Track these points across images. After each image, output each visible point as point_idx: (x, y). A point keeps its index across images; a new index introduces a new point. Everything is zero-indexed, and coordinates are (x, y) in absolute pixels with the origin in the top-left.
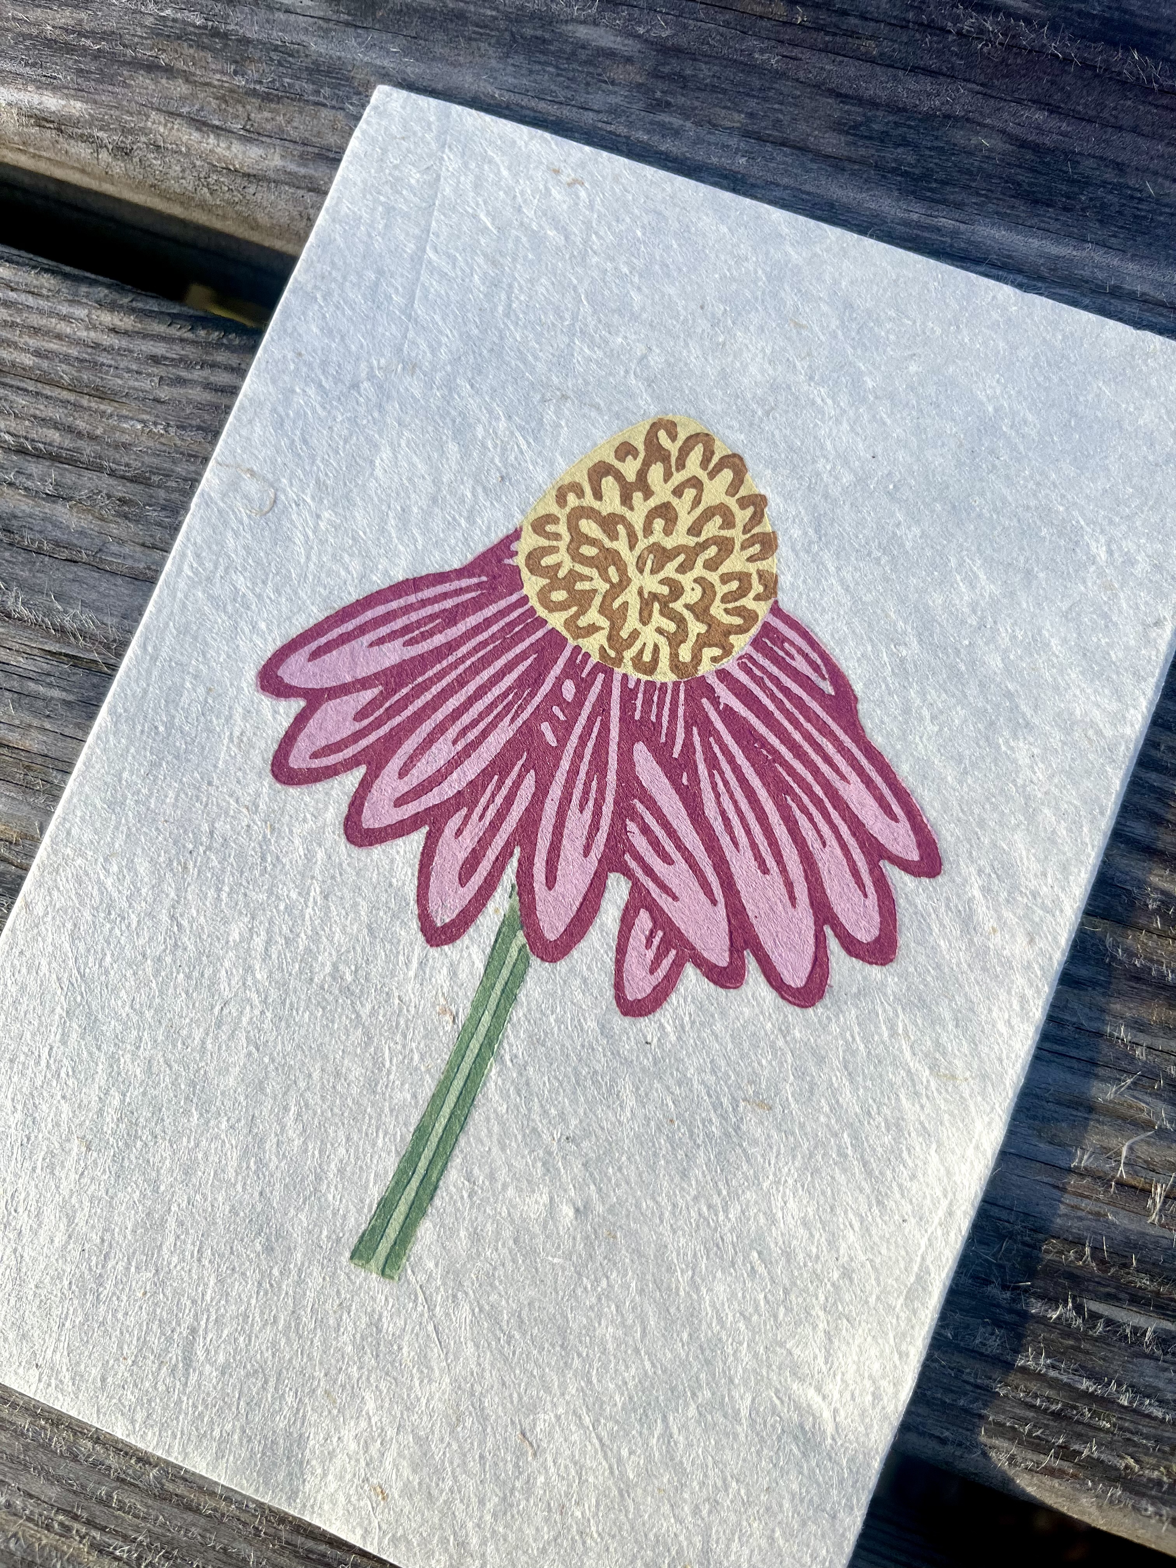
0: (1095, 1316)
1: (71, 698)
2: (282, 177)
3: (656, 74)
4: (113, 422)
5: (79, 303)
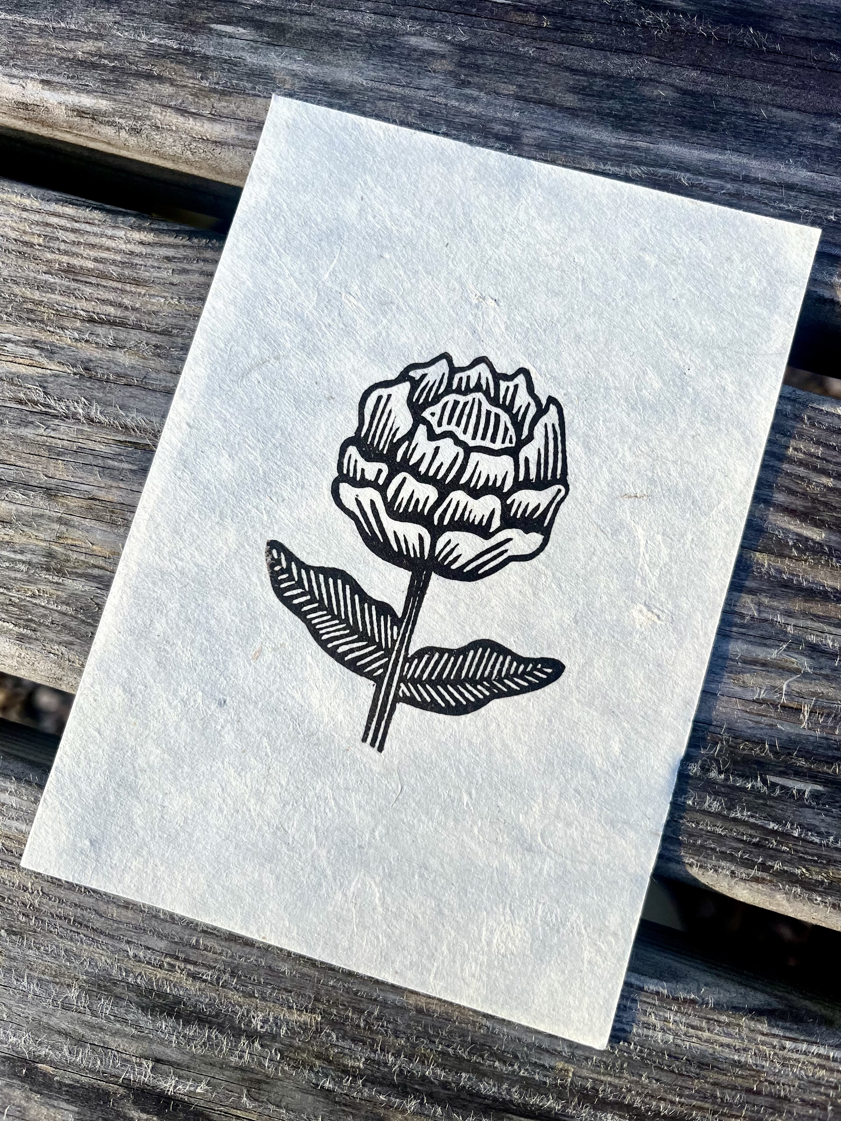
0: (774, 785)
1: (135, 468)
2: (237, 142)
3: (460, 65)
4: (146, 298)
5: (119, 227)
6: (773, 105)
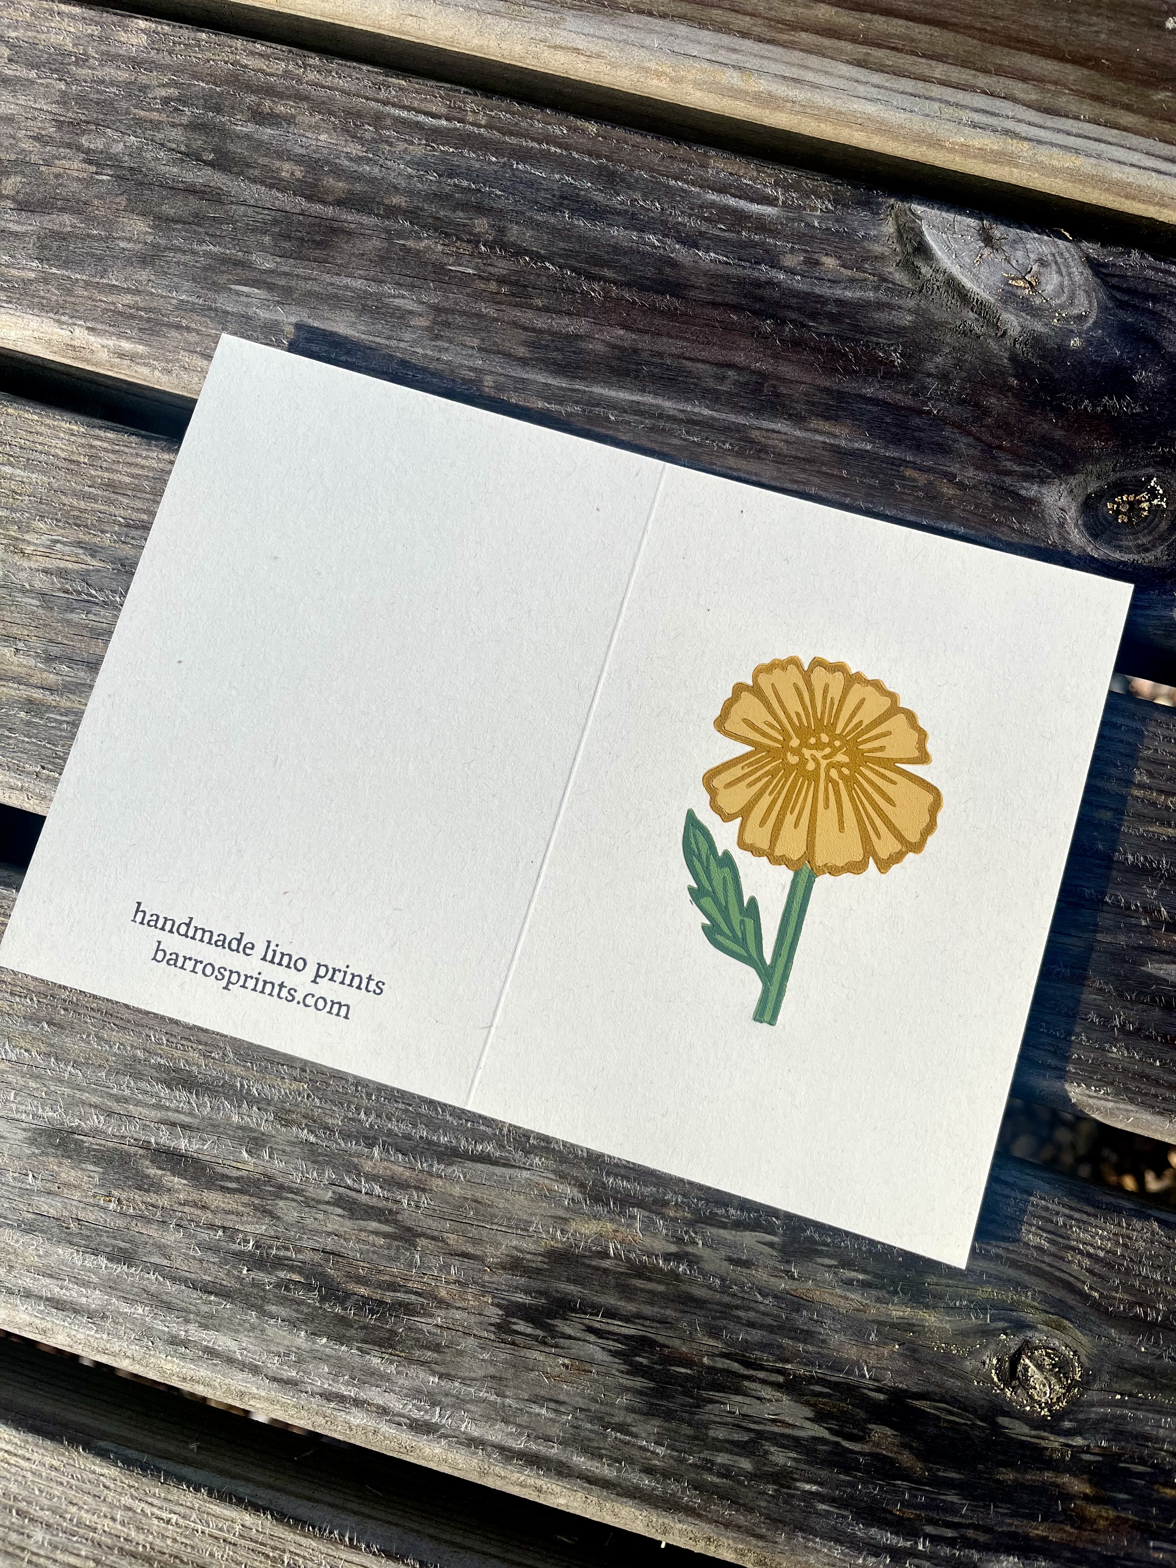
6: (684, 358)
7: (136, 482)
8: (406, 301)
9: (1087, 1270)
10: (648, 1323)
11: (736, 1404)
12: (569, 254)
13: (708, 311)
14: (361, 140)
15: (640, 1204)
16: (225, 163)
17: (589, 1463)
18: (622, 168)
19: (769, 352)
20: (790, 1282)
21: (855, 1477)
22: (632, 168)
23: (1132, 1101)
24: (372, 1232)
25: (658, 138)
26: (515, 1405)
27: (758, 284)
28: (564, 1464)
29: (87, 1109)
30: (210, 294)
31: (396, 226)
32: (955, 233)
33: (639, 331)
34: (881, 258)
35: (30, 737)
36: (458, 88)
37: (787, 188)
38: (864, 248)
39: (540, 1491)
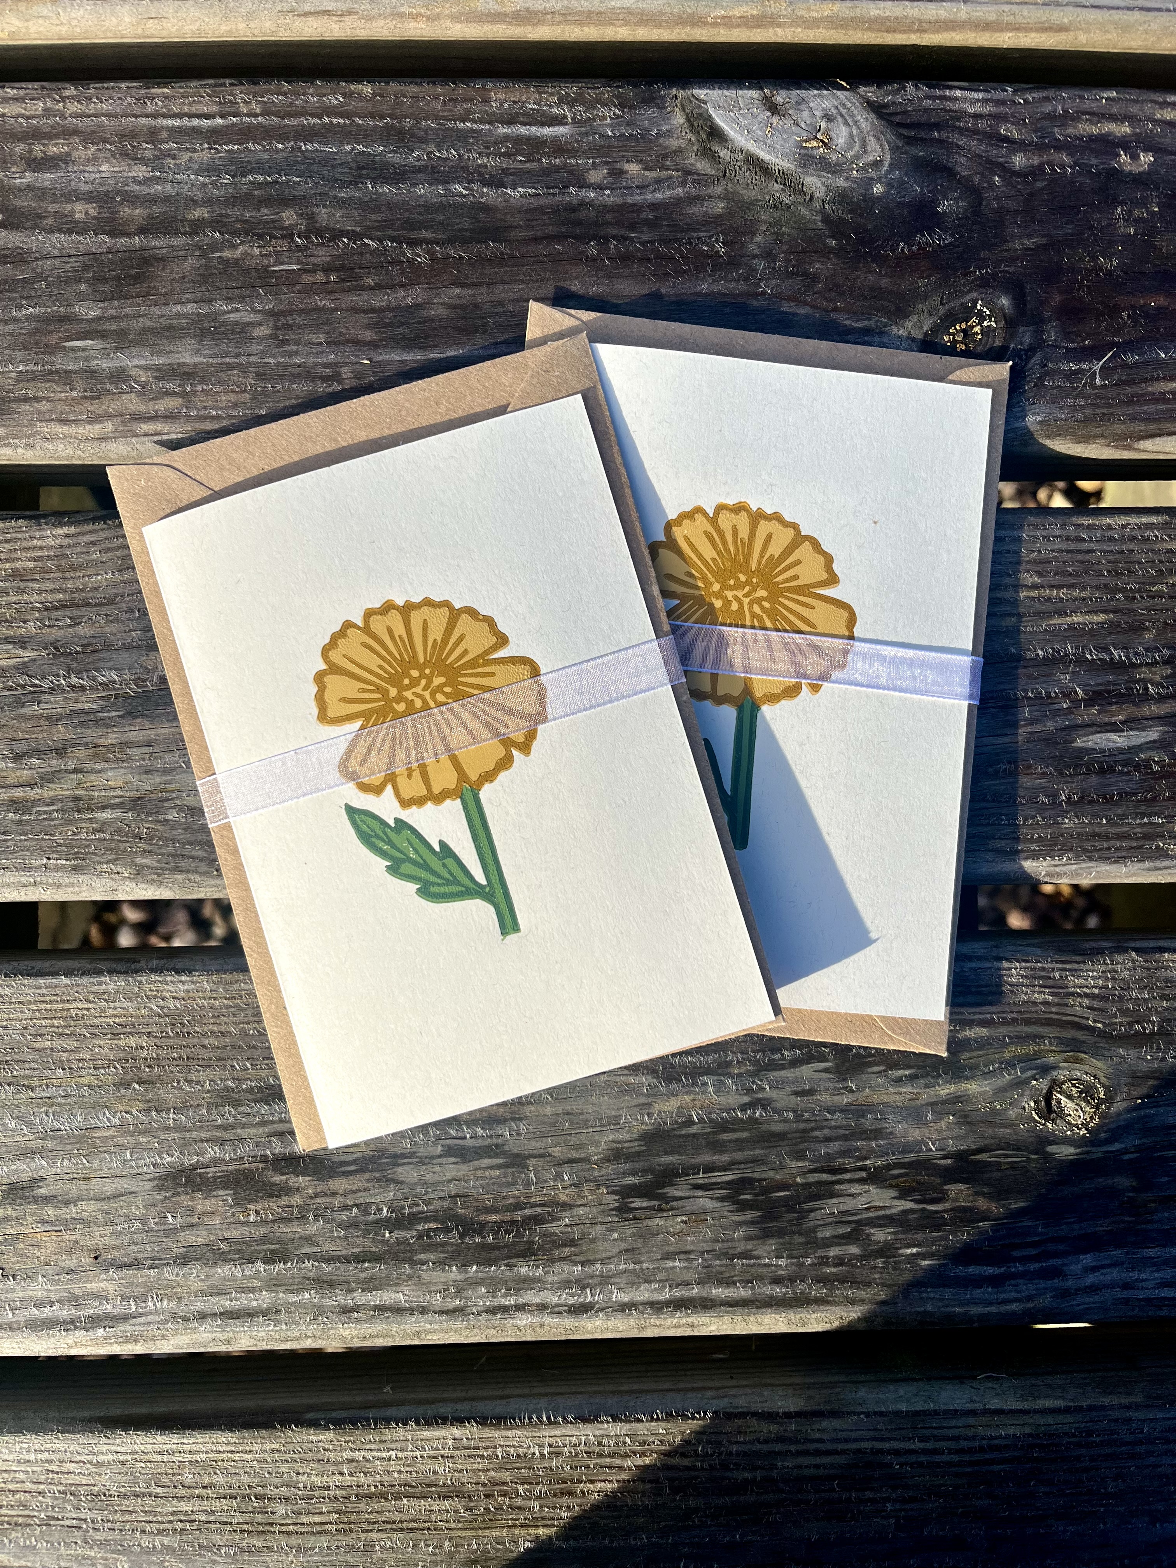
7: (40, 564)
8: (242, 314)
9: (1088, 1008)
10: (742, 1166)
11: (833, 1206)
12: (385, 225)
13: (531, 248)
14: (144, 161)
15: (708, 1072)
16: (16, 221)
17: (726, 1291)
18: (408, 123)
19: (601, 273)
20: (850, 1095)
21: (945, 1231)
22: (418, 120)
23: (1090, 859)
24: (487, 1168)
25: (434, 83)
26: (651, 1267)
27: (573, 209)
28: (706, 1299)
29: (200, 1144)
30: (47, 358)
31: (207, 240)
32: (740, 108)
33: (475, 285)
34: (679, 151)
35: (27, 834)
36: (222, 81)
37: (572, 103)
38: (660, 145)
39: (693, 1326)
